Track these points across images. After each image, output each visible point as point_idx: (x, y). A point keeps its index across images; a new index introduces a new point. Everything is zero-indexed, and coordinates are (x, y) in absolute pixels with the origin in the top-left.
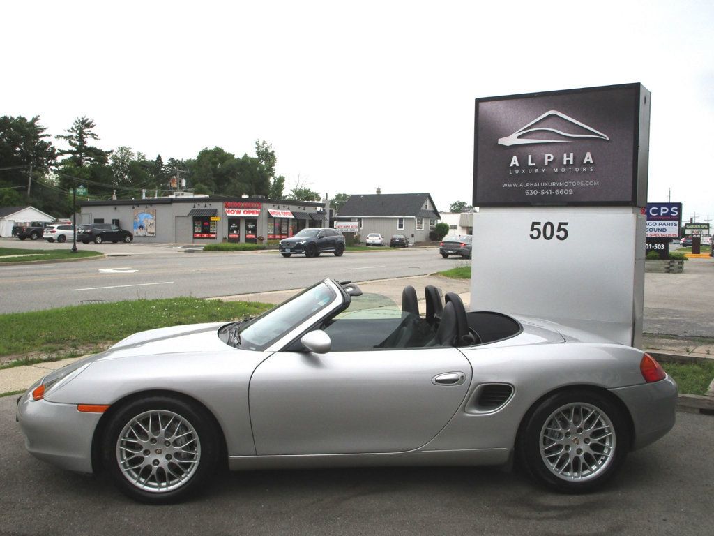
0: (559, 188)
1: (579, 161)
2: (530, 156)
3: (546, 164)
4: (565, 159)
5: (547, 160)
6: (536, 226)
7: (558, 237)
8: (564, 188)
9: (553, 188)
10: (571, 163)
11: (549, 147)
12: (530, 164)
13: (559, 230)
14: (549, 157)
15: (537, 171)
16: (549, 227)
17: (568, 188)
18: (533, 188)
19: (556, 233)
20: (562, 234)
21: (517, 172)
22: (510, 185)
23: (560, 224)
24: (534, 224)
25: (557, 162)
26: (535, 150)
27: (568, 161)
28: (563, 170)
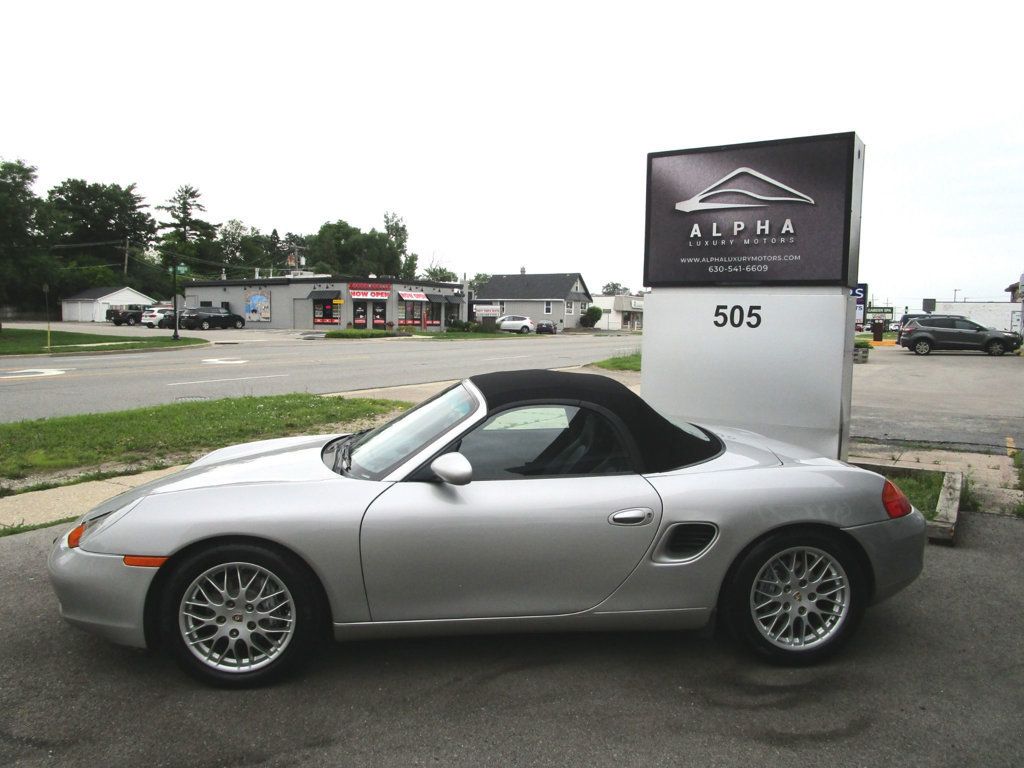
0: (752, 263)
1: (775, 229)
2: (715, 225)
3: (735, 233)
4: (759, 228)
5: (736, 229)
6: (721, 311)
7: (749, 324)
8: (756, 263)
9: (744, 264)
10: (767, 232)
11: (740, 213)
12: (715, 234)
13: (750, 315)
14: (738, 226)
15: (723, 242)
16: (737, 312)
17: (763, 263)
18: (719, 264)
19: (746, 319)
20: (753, 320)
21: (699, 244)
22: (690, 260)
23: (752, 308)
24: (719, 307)
25: (749, 231)
26: (722, 217)
27: (763, 231)
28: (756, 241)
